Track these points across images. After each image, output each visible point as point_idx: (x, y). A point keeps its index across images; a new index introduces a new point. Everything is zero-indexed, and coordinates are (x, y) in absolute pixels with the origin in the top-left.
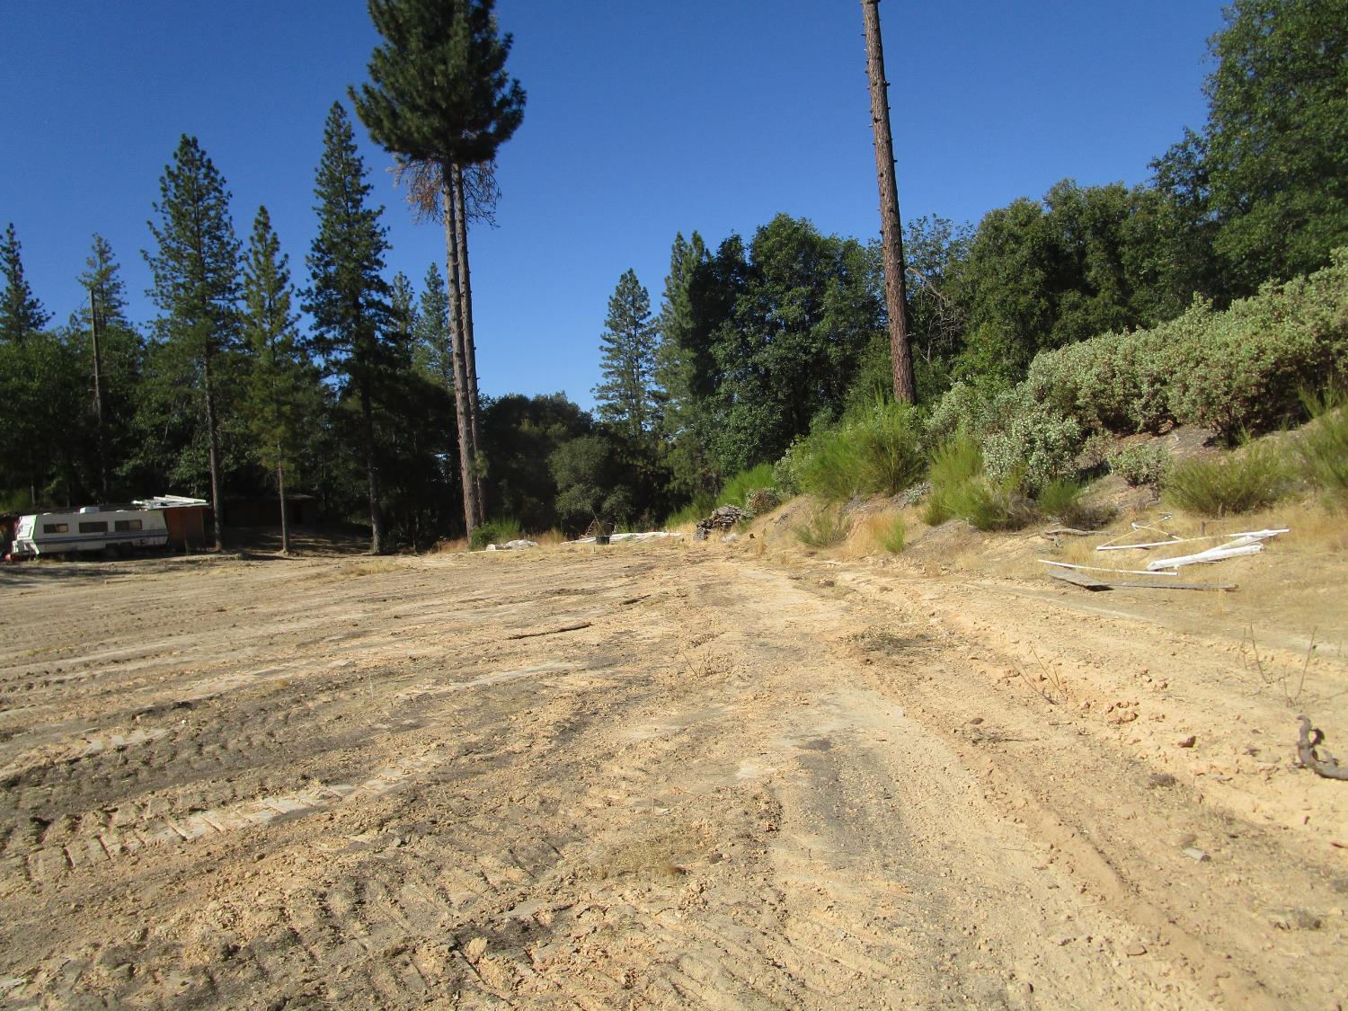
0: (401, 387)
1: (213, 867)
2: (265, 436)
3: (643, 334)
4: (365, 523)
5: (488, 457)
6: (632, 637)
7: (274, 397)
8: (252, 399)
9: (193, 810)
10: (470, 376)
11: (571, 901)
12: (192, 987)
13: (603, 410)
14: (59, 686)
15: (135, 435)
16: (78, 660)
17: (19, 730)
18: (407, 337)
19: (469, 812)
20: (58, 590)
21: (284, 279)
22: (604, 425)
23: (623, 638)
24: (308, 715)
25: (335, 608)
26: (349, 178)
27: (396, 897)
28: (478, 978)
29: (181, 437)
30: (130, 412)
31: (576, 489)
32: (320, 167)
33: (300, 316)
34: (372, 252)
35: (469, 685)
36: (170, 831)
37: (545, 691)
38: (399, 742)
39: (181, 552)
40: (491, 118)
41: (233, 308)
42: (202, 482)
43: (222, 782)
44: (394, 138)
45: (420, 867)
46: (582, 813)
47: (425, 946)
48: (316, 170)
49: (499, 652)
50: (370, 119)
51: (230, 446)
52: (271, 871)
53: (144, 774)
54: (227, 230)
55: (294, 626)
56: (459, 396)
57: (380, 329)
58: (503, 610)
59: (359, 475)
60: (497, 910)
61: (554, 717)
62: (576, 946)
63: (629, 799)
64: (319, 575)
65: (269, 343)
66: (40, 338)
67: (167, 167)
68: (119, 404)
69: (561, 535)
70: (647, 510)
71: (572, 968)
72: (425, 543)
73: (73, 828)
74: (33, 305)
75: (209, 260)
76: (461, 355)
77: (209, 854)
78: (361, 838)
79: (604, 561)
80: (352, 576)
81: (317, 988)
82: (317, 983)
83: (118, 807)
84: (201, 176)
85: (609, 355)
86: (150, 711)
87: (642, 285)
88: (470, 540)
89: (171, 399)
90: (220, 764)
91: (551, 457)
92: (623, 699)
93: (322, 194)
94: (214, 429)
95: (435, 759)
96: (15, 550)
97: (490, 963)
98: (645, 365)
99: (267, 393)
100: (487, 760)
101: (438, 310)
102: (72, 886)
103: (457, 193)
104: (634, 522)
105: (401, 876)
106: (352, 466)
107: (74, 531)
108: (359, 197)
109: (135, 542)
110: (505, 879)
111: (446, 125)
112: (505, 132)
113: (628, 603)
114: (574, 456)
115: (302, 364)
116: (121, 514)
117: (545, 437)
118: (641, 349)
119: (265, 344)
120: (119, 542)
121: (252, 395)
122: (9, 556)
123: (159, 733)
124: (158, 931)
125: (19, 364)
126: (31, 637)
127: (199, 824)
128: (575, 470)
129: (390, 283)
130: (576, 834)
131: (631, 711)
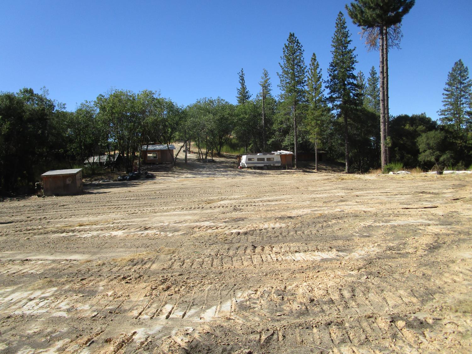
0: (359, 113)
1: (304, 271)
2: (311, 131)
3: (464, 87)
4: (343, 162)
5: (392, 138)
6: (458, 214)
7: (315, 118)
8: (308, 119)
9: (296, 252)
10: (386, 108)
11: (440, 317)
12: (301, 308)
13: (442, 120)
14: (254, 207)
15: (273, 131)
16: (258, 199)
17: (246, 218)
18: (362, 95)
19: (393, 273)
20: (252, 178)
21: (320, 77)
22: (442, 126)
23: (454, 214)
24: (329, 226)
25: (335, 191)
26: (344, 39)
27: (367, 297)
28: (402, 336)
29: (286, 132)
30: (272, 124)
31: (428, 152)
32: (333, 36)
33: (324, 90)
34: (351, 65)
35: (388, 224)
36: (290, 257)
37: (420, 231)
38: (363, 241)
39: (285, 168)
40: (401, 5)
41: (303, 89)
42: (292, 146)
43: (303, 244)
44: (361, 21)
45: (375, 288)
46: (442, 283)
47: (380, 318)
48: (332, 38)
49: (398, 213)
50: (353, 15)
51: (301, 135)
52: (322, 277)
53: (280, 237)
54: (302, 62)
55: (321, 196)
56: (381, 116)
57: (352, 93)
58: (398, 197)
59: (342, 145)
60: (408, 312)
61: (425, 242)
62: (445, 336)
63: (465, 282)
64: (328, 179)
65: (314, 100)
66: (249, 102)
67: (285, 44)
68: (269, 122)
69: (420, 170)
70: (461, 162)
71: (445, 345)
72: (365, 170)
73: (263, 250)
74: (247, 92)
75: (296, 73)
76: (383, 100)
77: (302, 267)
78: (352, 273)
79: (442, 182)
80: (339, 180)
81: (341, 321)
82: (341, 319)
83: (275, 246)
84: (295, 46)
85: (447, 97)
86: (280, 218)
87: (465, 66)
88: (382, 170)
89: (283, 120)
90: (303, 238)
91: (418, 139)
92: (457, 239)
93: (334, 46)
94: (296, 129)
95: (377, 250)
96: (241, 165)
97: (407, 332)
98: (464, 100)
99: (313, 117)
100: (398, 254)
101: (374, 84)
102: (264, 268)
103: (385, 38)
104: (454, 166)
105: (368, 289)
106: (339, 142)
107: (256, 161)
108: (347, 45)
109: (272, 164)
110: (410, 301)
111: (382, 12)
112: (406, 11)
113: (455, 200)
114: (428, 139)
115: (325, 107)
116: (268, 156)
117: (415, 131)
118: (463, 93)
119: (313, 100)
120: (267, 164)
121: (308, 117)
122: (239, 167)
123: (283, 225)
124: (289, 288)
125: (243, 110)
126: (245, 191)
127: (299, 256)
128: (428, 144)
129: (356, 75)
130: (440, 291)
131: (461, 245)
